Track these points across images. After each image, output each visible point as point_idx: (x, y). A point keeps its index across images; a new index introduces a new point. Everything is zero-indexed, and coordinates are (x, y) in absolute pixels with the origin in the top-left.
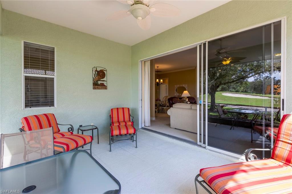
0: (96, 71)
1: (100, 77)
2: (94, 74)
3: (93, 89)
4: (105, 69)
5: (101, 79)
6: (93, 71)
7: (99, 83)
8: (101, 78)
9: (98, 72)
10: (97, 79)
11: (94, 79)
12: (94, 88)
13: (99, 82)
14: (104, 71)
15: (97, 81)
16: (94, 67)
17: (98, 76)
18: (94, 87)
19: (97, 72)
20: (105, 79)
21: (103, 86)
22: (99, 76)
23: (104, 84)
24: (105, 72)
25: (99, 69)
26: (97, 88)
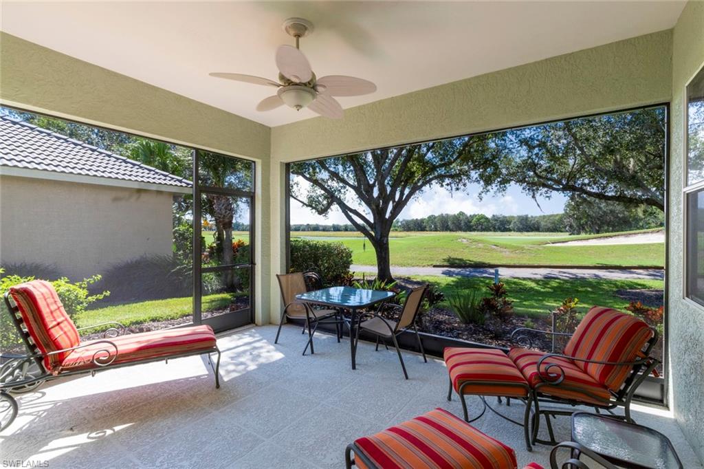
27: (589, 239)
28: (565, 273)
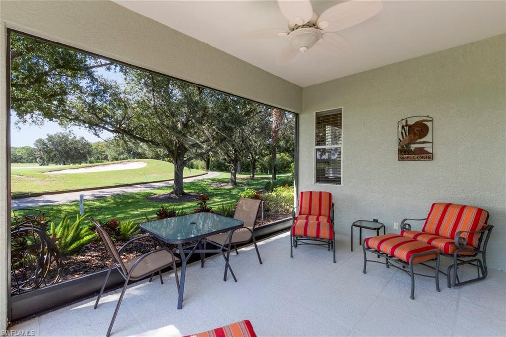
0: (407, 125)
1: (414, 136)
2: (402, 133)
3: (399, 160)
4: (428, 117)
5: (416, 140)
6: (398, 127)
7: (413, 149)
8: (417, 137)
9: (410, 127)
10: (407, 141)
11: (401, 141)
12: (401, 159)
13: (413, 147)
14: (425, 122)
15: (408, 145)
16: (402, 119)
17: (409, 134)
18: (400, 156)
19: (407, 129)
20: (428, 138)
21: (424, 155)
22: (412, 135)
23: (425, 149)
24: (429, 124)
25: (411, 122)
26: (408, 158)
27: (79, 168)
28: (103, 192)
